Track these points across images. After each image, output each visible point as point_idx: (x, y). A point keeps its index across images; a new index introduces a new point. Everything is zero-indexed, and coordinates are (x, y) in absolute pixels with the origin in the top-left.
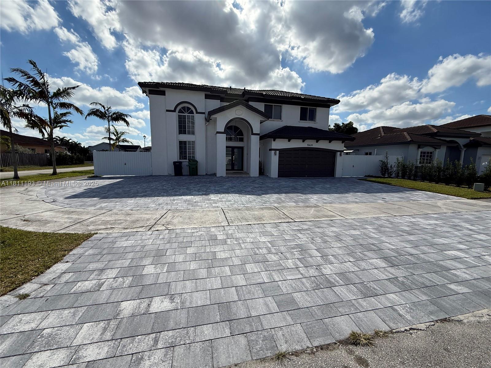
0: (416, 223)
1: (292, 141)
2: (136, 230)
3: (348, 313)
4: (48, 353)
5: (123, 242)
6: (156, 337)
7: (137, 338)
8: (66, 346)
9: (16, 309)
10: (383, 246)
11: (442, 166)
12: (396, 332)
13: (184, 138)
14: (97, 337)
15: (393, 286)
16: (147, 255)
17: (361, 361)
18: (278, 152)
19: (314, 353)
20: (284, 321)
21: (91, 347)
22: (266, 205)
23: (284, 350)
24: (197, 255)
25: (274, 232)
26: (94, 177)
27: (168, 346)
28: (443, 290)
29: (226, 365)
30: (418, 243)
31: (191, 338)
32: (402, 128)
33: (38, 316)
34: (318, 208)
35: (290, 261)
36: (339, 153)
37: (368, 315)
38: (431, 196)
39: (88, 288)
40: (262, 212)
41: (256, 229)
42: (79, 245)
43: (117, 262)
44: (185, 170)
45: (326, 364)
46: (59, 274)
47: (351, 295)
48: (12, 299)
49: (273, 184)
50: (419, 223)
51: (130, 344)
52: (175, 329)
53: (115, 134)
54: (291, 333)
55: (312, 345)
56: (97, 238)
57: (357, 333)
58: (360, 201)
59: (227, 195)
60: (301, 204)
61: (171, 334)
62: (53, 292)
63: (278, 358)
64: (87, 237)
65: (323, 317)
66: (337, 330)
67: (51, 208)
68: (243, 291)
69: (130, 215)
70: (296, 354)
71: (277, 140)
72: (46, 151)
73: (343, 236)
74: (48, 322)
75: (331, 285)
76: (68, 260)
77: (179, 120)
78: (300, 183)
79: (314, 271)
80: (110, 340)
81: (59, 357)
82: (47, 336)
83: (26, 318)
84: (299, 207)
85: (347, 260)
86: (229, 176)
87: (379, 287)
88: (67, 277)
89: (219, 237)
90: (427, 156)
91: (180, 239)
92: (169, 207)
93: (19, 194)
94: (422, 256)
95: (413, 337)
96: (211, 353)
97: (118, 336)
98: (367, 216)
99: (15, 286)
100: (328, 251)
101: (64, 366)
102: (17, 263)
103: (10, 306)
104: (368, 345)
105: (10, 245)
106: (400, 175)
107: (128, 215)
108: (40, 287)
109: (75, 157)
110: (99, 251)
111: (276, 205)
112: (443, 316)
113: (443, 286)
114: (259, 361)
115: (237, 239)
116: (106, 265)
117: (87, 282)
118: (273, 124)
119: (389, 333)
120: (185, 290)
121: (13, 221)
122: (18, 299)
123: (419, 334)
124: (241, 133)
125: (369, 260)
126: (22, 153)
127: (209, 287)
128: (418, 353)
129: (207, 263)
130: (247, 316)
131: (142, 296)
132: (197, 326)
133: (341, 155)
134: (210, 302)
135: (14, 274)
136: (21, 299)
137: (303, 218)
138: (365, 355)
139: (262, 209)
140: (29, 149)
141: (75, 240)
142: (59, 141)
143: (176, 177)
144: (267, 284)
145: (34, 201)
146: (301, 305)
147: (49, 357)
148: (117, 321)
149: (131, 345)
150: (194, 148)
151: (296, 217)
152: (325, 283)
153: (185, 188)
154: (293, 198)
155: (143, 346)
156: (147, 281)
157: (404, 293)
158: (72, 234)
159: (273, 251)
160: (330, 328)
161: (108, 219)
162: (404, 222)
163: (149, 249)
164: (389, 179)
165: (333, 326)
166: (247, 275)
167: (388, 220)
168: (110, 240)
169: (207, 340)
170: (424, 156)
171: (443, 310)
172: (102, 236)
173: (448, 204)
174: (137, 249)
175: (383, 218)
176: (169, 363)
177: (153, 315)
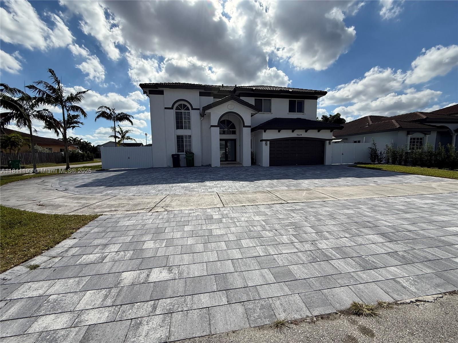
0: (411, 202)
1: (282, 131)
2: (138, 212)
3: (347, 285)
4: (53, 317)
5: (126, 222)
6: (154, 304)
7: (137, 304)
8: (69, 311)
9: (26, 278)
10: (378, 223)
11: (434, 150)
12: (401, 304)
13: (181, 132)
14: (98, 303)
15: (394, 260)
16: (147, 232)
17: (365, 331)
18: (268, 142)
19: (314, 322)
20: (282, 291)
21: (92, 312)
22: (259, 189)
23: (283, 318)
24: (194, 232)
25: (268, 211)
26: (101, 170)
27: (166, 312)
28: (448, 264)
29: (224, 332)
30: (416, 220)
31: (188, 306)
32: (389, 116)
33: (46, 284)
34: (310, 190)
35: (284, 237)
36: (327, 142)
37: (368, 287)
38: (424, 179)
39: (92, 260)
40: (255, 195)
41: (250, 210)
42: (86, 224)
43: (119, 238)
44: (183, 162)
45: (328, 333)
46: (67, 248)
47: (349, 268)
48: (24, 269)
49: (265, 172)
50: (414, 202)
51: (129, 310)
52: (173, 297)
53: (120, 132)
54: (289, 303)
55: (312, 314)
56: (102, 218)
57: (359, 304)
58: (352, 184)
59: (222, 182)
60: (293, 188)
61: (169, 302)
62: (60, 264)
63: (277, 326)
64: (93, 218)
65: (321, 288)
66: (337, 301)
67: (63, 195)
68: (239, 263)
69: (132, 199)
70: (295, 322)
71: (267, 131)
72: (61, 150)
73: (337, 215)
74: (55, 289)
75: (328, 259)
76: (75, 237)
77: (176, 117)
78: (291, 171)
79: (309, 246)
80: (111, 306)
81: (63, 320)
82: (52, 301)
83: (35, 285)
84: (291, 190)
85: (342, 236)
86: (223, 166)
87: (378, 261)
88: (74, 251)
89: (215, 217)
90: (417, 142)
91: (178, 219)
92: (168, 193)
93: (36, 185)
94: (422, 232)
95: (420, 308)
96: (208, 320)
97: (118, 302)
98: (360, 198)
99: (27, 258)
100: (323, 228)
101: (67, 328)
102: (30, 239)
103: (22, 275)
104: (372, 316)
105: (25, 225)
106: (390, 161)
107: (131, 199)
108: (49, 259)
109: (86, 155)
110: (104, 229)
111: (268, 189)
112: (451, 289)
113: (448, 259)
114: (257, 328)
115: (232, 218)
116: (109, 241)
117: (91, 255)
118: (264, 117)
119: (394, 305)
120: (182, 262)
121: (30, 206)
122: (29, 269)
123: (426, 306)
124: (233, 127)
125: (365, 236)
126: (41, 153)
127: (206, 259)
128: (427, 324)
129: (203, 239)
130: (244, 286)
131: (142, 267)
132: (194, 295)
133: (330, 143)
134: (206, 273)
135: (27, 248)
136: (31, 269)
137: (295, 200)
138: (369, 325)
139: (255, 193)
140: (47, 149)
141: (83, 220)
142: (72, 141)
143: (174, 168)
144: (263, 257)
145: (49, 190)
146: (298, 277)
147: (53, 320)
148: (118, 289)
149: (131, 311)
150: (190, 142)
151: (289, 199)
152: (322, 257)
153: (182, 176)
154: (284, 183)
155: (142, 312)
156: (146, 254)
157: (405, 266)
158: (80, 216)
159: (268, 228)
160: (329, 298)
161: (113, 203)
162: (399, 202)
163: (149, 227)
164: (380, 165)
165: (332, 297)
166: (242, 249)
167: (381, 201)
168: (113, 220)
169: (204, 308)
170: (414, 142)
171: (451, 282)
172: (106, 217)
173: (443, 185)
174: (139, 227)
175: (376, 199)
176: (167, 328)
177: (152, 284)
